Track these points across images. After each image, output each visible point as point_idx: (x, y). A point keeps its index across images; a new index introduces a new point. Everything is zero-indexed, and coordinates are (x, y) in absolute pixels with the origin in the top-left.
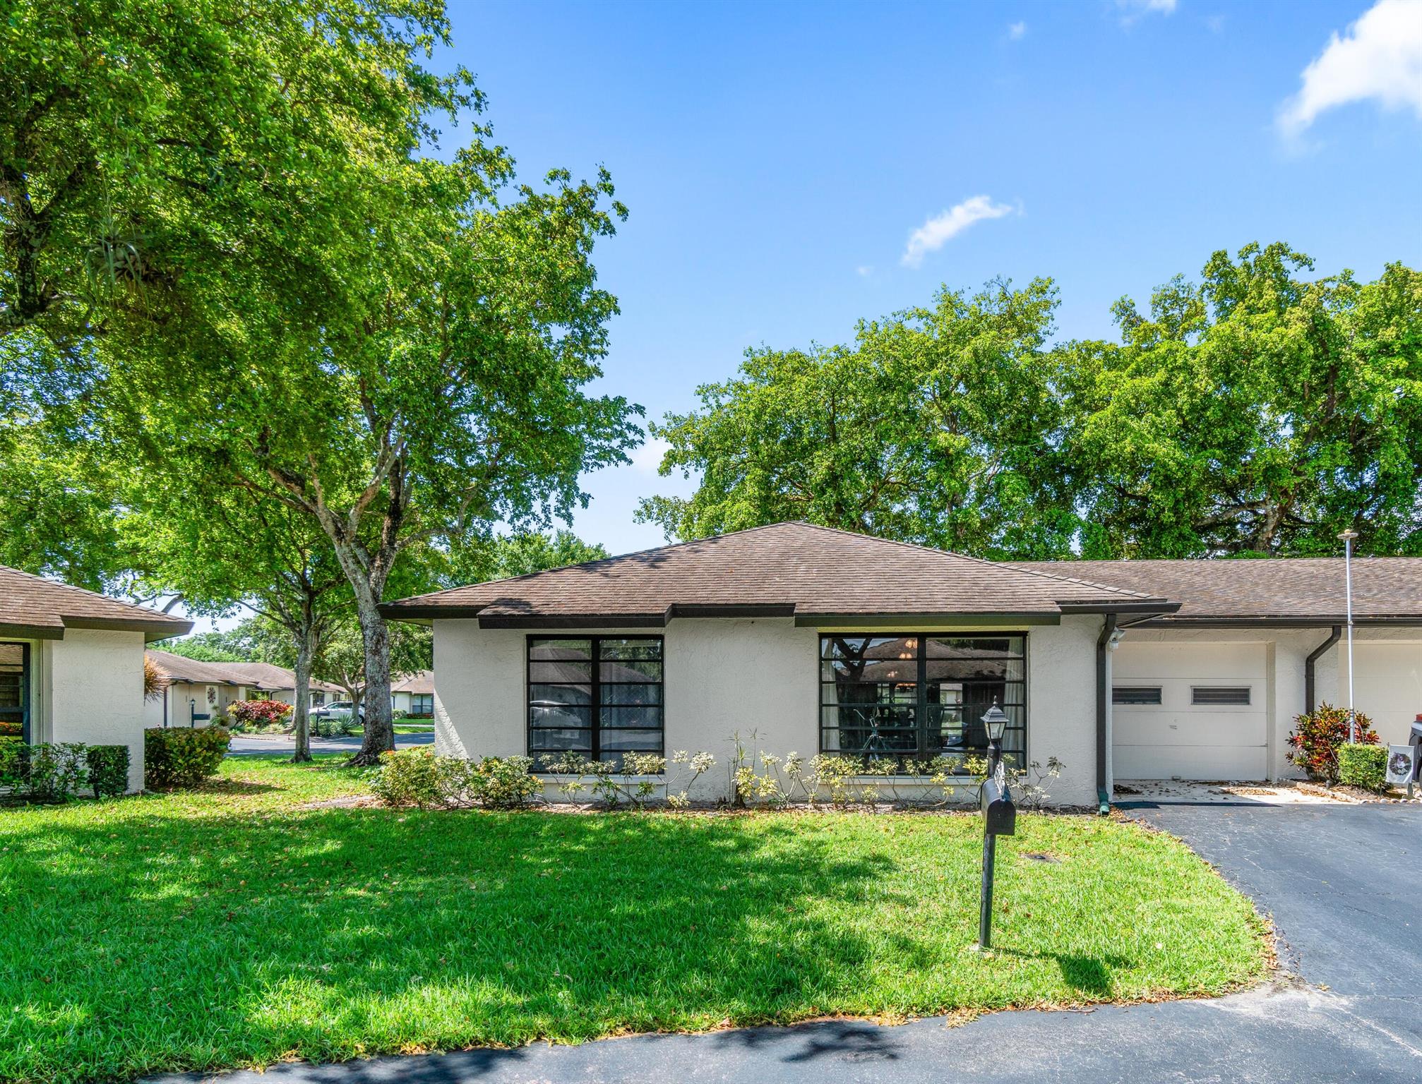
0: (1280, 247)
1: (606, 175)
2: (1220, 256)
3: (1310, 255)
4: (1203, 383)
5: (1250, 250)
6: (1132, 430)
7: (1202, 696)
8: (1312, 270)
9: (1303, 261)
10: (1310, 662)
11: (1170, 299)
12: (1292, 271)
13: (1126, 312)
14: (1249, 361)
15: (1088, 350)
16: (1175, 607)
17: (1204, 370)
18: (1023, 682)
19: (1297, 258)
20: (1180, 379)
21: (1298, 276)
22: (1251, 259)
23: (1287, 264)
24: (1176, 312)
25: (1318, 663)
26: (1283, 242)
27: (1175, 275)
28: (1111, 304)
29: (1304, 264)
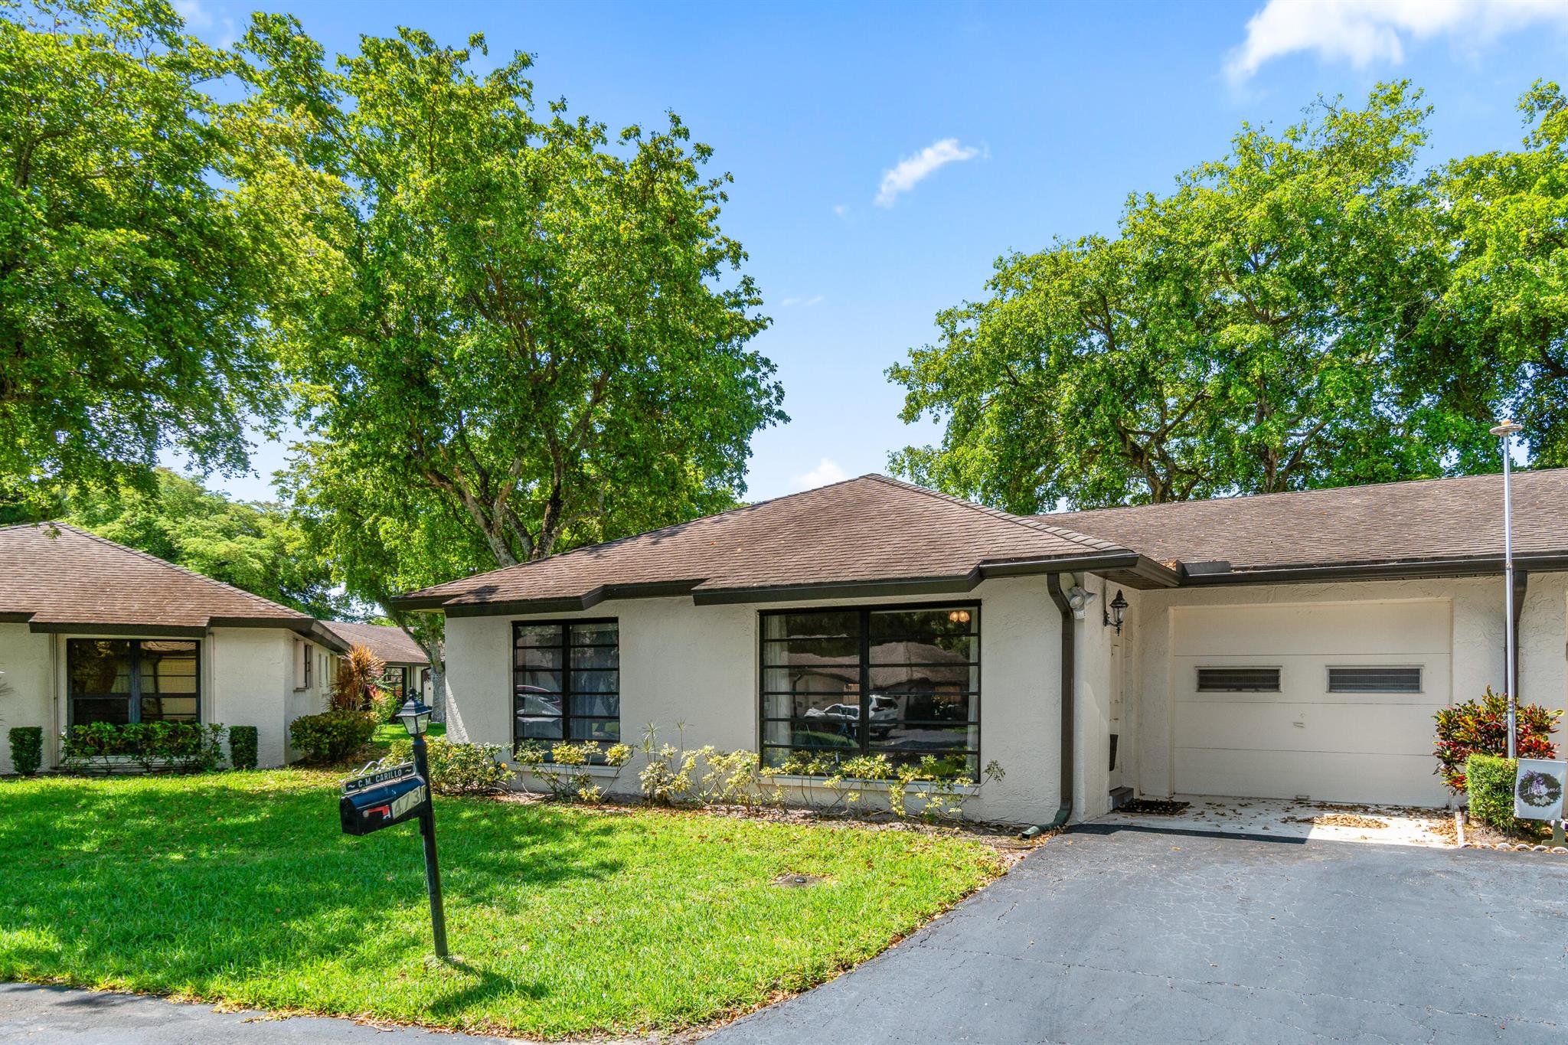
1: (676, 120)
7: (1342, 679)
18: (979, 665)
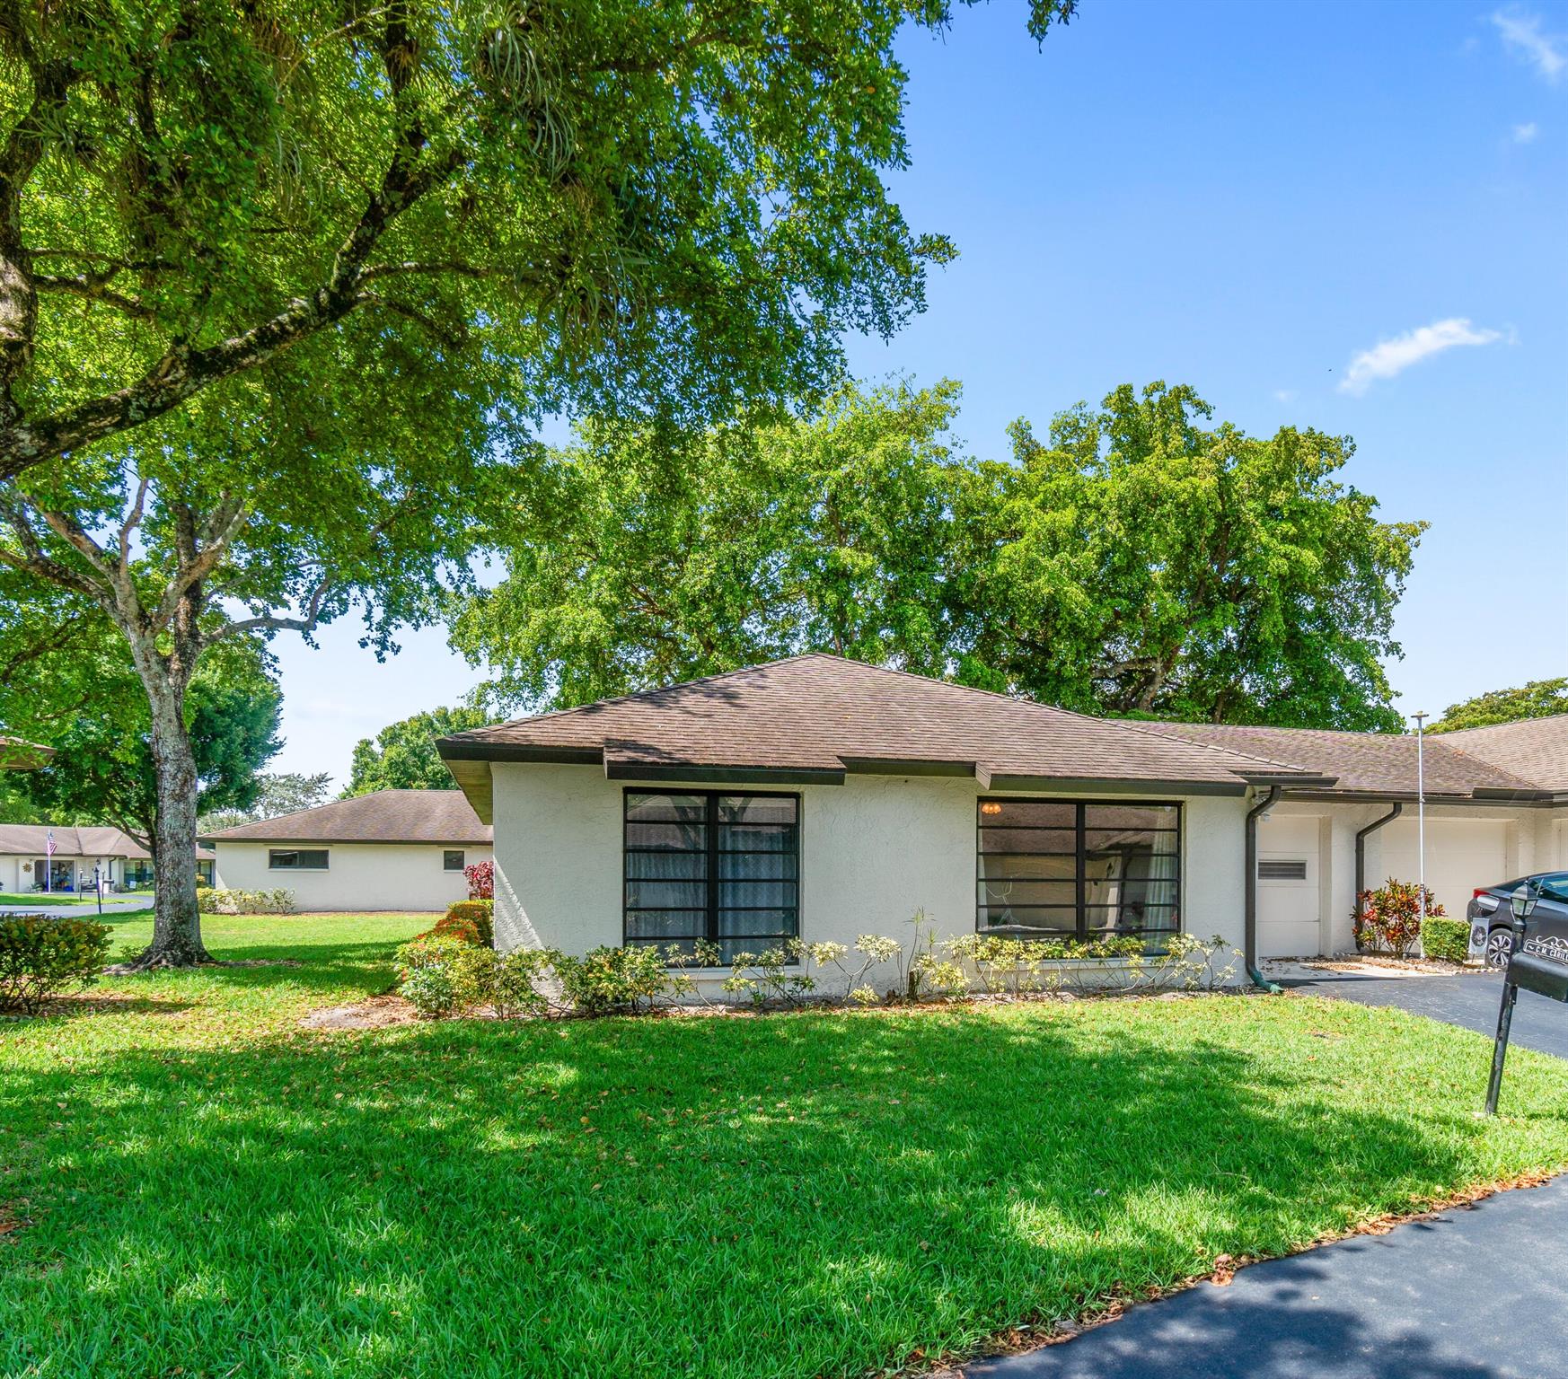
0: (1186, 390)
2: (1125, 392)
3: (1209, 403)
4: (1115, 527)
5: (1158, 386)
6: (1045, 569)
8: (1209, 419)
9: (1203, 408)
10: (1360, 836)
11: (1068, 428)
12: (1190, 415)
13: (1021, 433)
14: (1155, 507)
15: (991, 472)
16: (1333, 781)
17: (1113, 512)
18: (1176, 856)
19: (1198, 404)
20: (1092, 519)
21: (1196, 421)
22: (1155, 398)
23: (1188, 408)
24: (1074, 441)
25: (1366, 838)
26: (1189, 385)
27: (1077, 402)
28: (1007, 424)
29: (1203, 410)
